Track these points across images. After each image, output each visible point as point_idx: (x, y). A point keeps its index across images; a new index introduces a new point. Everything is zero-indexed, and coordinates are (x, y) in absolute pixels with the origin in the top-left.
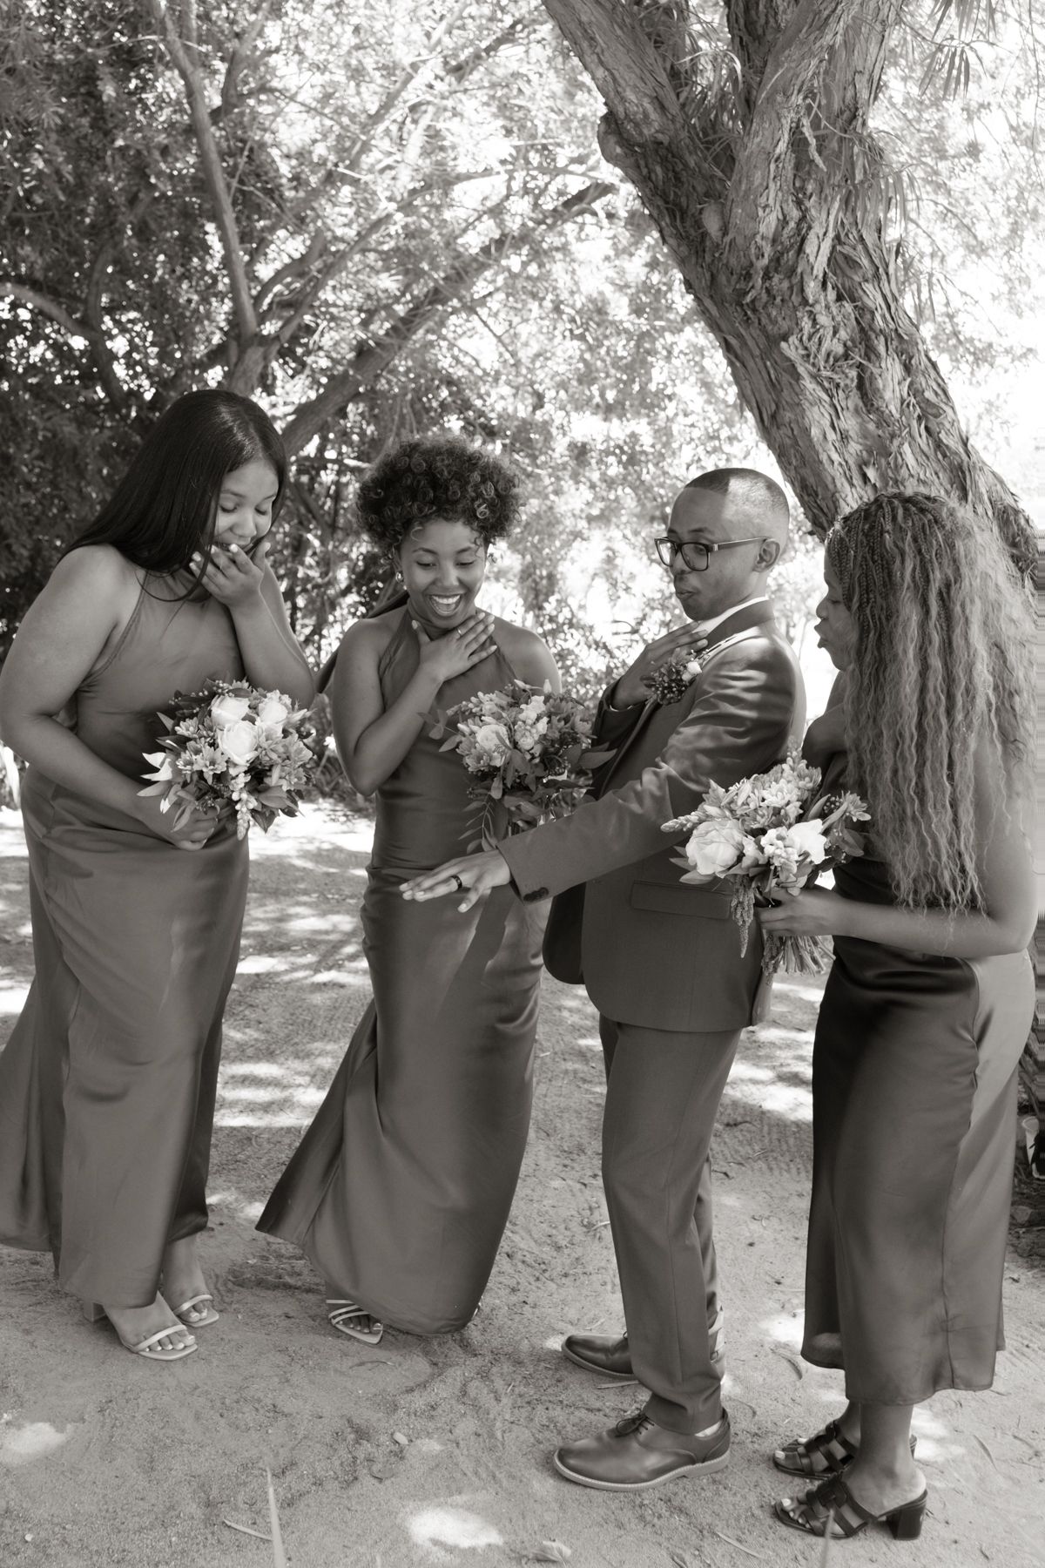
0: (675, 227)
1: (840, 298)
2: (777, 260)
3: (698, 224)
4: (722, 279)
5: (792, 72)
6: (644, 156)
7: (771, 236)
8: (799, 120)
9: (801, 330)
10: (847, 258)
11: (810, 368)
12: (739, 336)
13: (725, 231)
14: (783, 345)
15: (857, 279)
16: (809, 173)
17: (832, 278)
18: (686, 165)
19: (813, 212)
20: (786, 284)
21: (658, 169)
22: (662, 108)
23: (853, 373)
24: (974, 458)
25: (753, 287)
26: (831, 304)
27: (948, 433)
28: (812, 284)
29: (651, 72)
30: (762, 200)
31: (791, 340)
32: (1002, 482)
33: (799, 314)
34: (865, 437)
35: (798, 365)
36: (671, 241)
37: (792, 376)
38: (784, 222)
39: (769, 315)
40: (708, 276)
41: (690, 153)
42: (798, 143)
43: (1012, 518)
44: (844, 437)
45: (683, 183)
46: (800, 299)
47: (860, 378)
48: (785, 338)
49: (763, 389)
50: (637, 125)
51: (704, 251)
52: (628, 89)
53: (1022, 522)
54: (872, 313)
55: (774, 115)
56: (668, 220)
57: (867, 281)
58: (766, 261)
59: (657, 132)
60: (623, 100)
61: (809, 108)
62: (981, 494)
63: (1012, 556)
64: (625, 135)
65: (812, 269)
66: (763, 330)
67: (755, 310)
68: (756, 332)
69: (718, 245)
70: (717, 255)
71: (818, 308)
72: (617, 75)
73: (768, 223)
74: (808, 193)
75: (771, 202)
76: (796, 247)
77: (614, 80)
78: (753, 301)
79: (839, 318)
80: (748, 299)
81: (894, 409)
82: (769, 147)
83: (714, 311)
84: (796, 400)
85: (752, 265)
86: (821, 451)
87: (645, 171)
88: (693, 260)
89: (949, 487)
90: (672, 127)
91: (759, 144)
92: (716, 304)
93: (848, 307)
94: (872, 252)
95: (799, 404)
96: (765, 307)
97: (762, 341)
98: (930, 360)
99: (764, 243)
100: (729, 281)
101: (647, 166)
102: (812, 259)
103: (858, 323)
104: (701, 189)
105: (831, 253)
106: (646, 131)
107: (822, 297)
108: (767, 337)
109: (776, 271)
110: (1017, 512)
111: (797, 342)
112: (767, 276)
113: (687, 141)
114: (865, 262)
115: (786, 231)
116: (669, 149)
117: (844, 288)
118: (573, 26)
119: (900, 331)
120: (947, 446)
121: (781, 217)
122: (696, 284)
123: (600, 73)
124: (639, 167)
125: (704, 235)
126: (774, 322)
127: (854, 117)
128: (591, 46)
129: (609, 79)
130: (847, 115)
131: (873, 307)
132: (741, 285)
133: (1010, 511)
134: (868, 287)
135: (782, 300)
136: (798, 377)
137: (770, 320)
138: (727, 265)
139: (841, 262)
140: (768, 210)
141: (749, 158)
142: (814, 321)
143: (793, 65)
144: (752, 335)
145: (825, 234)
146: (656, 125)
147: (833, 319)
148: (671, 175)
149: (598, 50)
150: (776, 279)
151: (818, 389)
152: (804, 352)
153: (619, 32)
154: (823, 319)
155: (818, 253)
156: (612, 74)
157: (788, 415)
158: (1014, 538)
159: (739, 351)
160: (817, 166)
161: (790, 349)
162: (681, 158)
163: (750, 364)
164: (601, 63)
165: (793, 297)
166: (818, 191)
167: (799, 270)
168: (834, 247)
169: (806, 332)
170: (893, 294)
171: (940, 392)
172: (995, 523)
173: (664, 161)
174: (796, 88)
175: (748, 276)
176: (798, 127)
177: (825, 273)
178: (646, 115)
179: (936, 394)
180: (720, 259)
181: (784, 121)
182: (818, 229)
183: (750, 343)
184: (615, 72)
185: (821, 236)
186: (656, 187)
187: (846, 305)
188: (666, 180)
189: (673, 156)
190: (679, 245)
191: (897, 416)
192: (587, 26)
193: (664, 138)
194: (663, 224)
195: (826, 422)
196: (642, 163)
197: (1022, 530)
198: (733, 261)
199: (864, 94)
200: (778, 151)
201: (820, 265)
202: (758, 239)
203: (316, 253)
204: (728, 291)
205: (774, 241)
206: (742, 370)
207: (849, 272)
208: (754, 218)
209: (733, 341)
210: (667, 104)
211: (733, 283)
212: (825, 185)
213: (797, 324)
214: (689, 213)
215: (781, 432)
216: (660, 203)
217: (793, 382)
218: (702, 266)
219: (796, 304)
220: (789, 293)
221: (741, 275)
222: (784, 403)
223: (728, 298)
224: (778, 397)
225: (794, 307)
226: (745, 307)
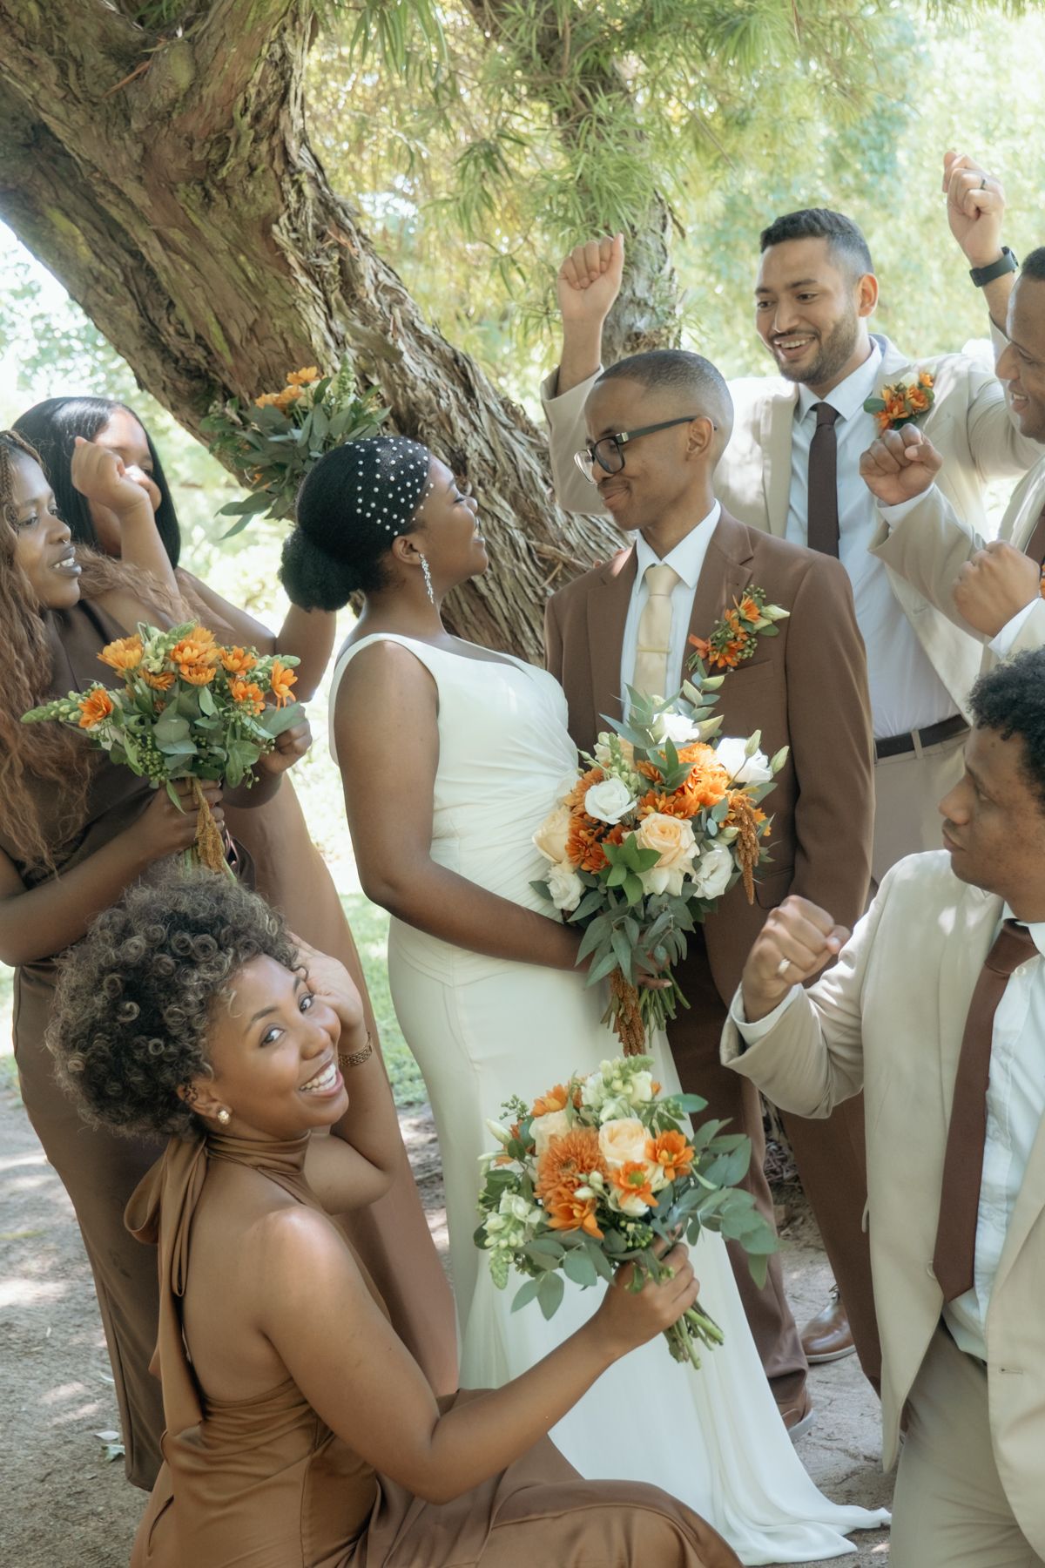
2: (257, 118)
4: (165, 151)
7: (258, 83)
9: (288, 207)
11: (299, 256)
12: (188, 228)
14: (275, 228)
20: (263, 148)
23: (336, 256)
25: (233, 154)
28: (294, 144)
31: (280, 221)
33: (284, 186)
34: (356, 339)
35: (289, 255)
37: (279, 268)
39: (243, 193)
40: (136, 152)
44: (340, 343)
45: (66, 23)
46: (283, 166)
47: (340, 261)
48: (275, 218)
56: (53, 73)
58: (248, 119)
65: (292, 123)
66: (234, 213)
67: (223, 187)
71: (304, 174)
76: (279, 97)
78: (227, 176)
81: (372, 296)
83: (141, 198)
84: (290, 302)
85: (231, 123)
86: (325, 363)
92: (145, 187)
95: (292, 307)
96: (241, 181)
97: (232, 228)
99: (253, 92)
100: (178, 152)
102: (292, 111)
107: (302, 160)
108: (240, 223)
111: (286, 223)
120: (427, 337)
126: (254, 200)
132: (209, 154)
135: (263, 170)
136: (288, 270)
137: (245, 198)
142: (300, 192)
148: (49, 13)
151: (310, 282)
154: (307, 190)
155: (295, 103)
159: (186, 249)
163: (208, 263)
165: (276, 163)
167: (281, 127)
169: (293, 208)
175: (222, 141)
180: (166, 122)
182: (296, 70)
183: (209, 233)
186: (30, 32)
188: (47, 21)
191: (378, 306)
195: (322, 325)
198: (194, 123)
201: (297, 117)
202: (250, 86)
204: (176, 166)
205: (262, 88)
206: (190, 276)
208: (253, 58)
209: (177, 236)
211: (186, 154)
213: (283, 200)
214: (87, 66)
215: (264, 348)
216: (35, 55)
217: (284, 277)
218: (122, 138)
219: (279, 173)
220: (268, 159)
221: (207, 140)
222: (270, 307)
223: (173, 177)
224: (260, 301)
225: (276, 175)
226: (208, 184)
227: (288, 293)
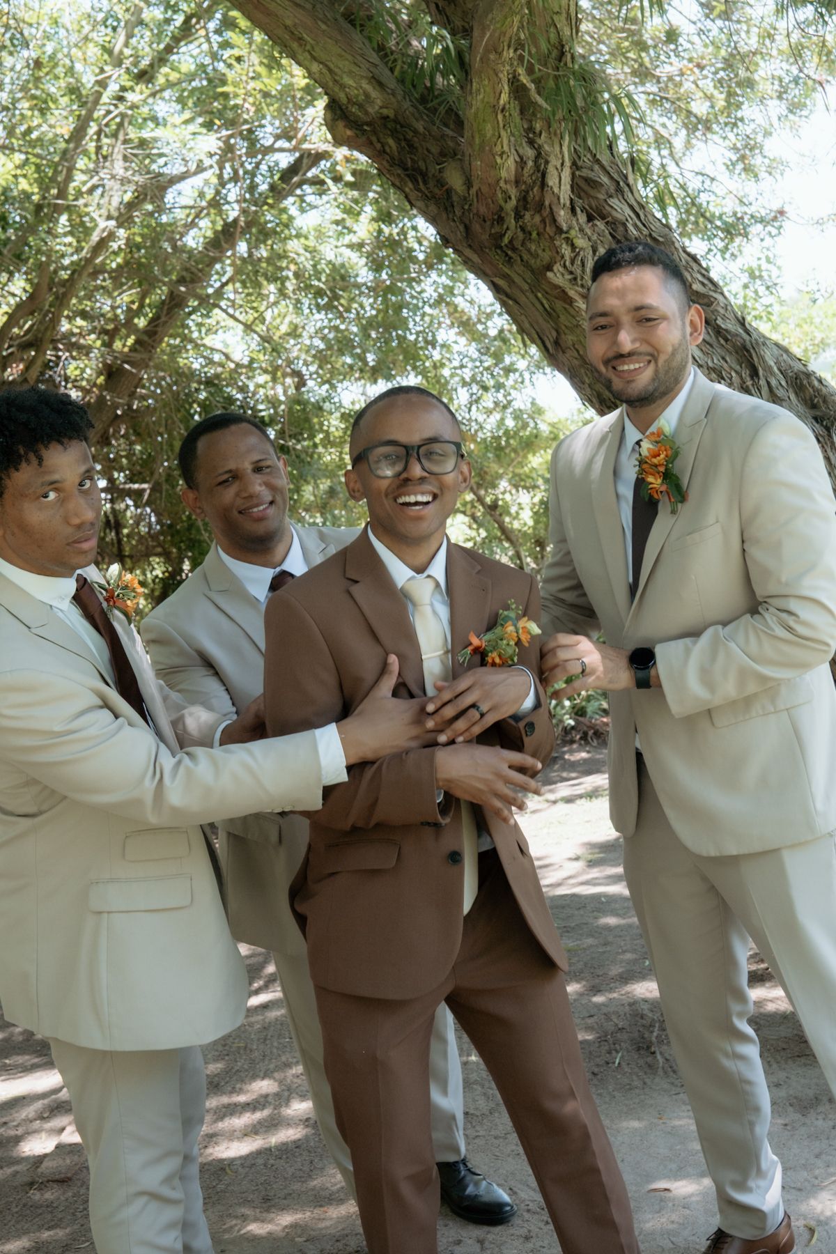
0: (419, 190)
1: (590, 218)
2: (523, 200)
3: (441, 183)
4: (476, 227)
5: (498, 32)
6: (374, 132)
7: (513, 178)
8: (515, 71)
9: (563, 257)
10: (587, 180)
11: (580, 289)
12: (505, 277)
13: (469, 184)
14: (549, 274)
15: (601, 197)
16: (534, 114)
17: (579, 202)
18: (415, 132)
19: (546, 147)
20: (537, 219)
21: (391, 141)
22: (381, 85)
24: (755, 335)
25: (508, 229)
26: (584, 226)
27: (724, 318)
28: (562, 213)
29: (362, 55)
30: (498, 149)
31: (555, 268)
32: (786, 351)
33: (557, 243)
35: (567, 290)
36: (419, 204)
37: (565, 301)
38: (522, 163)
39: (529, 251)
40: (462, 228)
41: (417, 120)
42: (518, 90)
43: (805, 382)
45: (416, 148)
46: (554, 229)
48: (549, 268)
49: (541, 320)
50: (361, 106)
51: (453, 206)
52: (344, 76)
53: (816, 383)
54: (624, 225)
55: (491, 72)
56: (410, 185)
57: (611, 196)
58: (514, 202)
59: (381, 108)
60: (343, 87)
61: (521, 58)
62: (770, 367)
63: (816, 419)
64: (352, 118)
65: (559, 198)
66: (527, 265)
67: (514, 249)
68: (519, 268)
69: (465, 199)
70: (466, 207)
71: (573, 233)
72: (332, 66)
73: (508, 167)
74: (537, 130)
75: (506, 148)
76: (539, 183)
77: (330, 70)
78: (511, 242)
79: (595, 237)
80: (506, 240)
82: (493, 101)
83: (475, 258)
84: (575, 323)
85: (501, 209)
87: (378, 146)
88: (444, 216)
89: (738, 368)
90: (393, 100)
91: (482, 101)
92: (475, 251)
93: (600, 225)
94: (609, 168)
95: (578, 326)
96: (523, 244)
97: (528, 275)
98: (689, 254)
99: (508, 187)
100: (483, 228)
101: (379, 141)
102: (556, 190)
103: (613, 237)
104: (435, 150)
105: (573, 180)
106: (370, 110)
107: (574, 222)
108: (533, 271)
109: (526, 209)
110: (808, 375)
111: (561, 269)
112: (518, 216)
113: (411, 109)
114: (605, 180)
115: (526, 170)
116: (396, 121)
117: (591, 208)
118: (280, 32)
119: (654, 235)
120: (726, 330)
121: (518, 159)
122: (451, 237)
123: (315, 67)
124: (371, 143)
125: (449, 192)
126: (536, 256)
127: (562, 54)
128: (301, 45)
129: (324, 71)
130: (555, 53)
131: (624, 219)
132: (496, 229)
133: (802, 376)
134: (614, 202)
135: (538, 234)
136: (570, 301)
137: (531, 254)
138: (477, 214)
139: (582, 185)
140: (505, 157)
141: (476, 115)
142: (573, 246)
143: (498, 25)
144: (518, 273)
145: (562, 164)
146: (379, 102)
147: (589, 239)
148: (403, 144)
149: (308, 47)
150: (528, 216)
152: (570, 277)
153: (324, 27)
154: (580, 242)
155: (561, 184)
156: (326, 66)
157: (569, 339)
158: (812, 400)
159: (508, 290)
160: (540, 106)
161: (557, 277)
162: (409, 126)
163: (522, 299)
164: (314, 58)
165: (548, 228)
166: (545, 128)
167: (547, 203)
168: (573, 175)
169: (567, 258)
170: (639, 203)
171: (706, 282)
172: (791, 390)
173: (394, 133)
174: (506, 44)
175: (501, 220)
176: (514, 77)
177: (571, 200)
178: (367, 96)
179: (703, 284)
180: (469, 210)
181: (501, 75)
182: (554, 162)
183: (517, 280)
184: (329, 64)
185: (559, 167)
186: (393, 158)
187: (598, 223)
189: (402, 126)
190: (427, 206)
192: (293, 29)
193: (391, 113)
194: (407, 190)
196: (374, 139)
197: (818, 391)
198: (483, 210)
199: (567, 32)
200: (502, 102)
201: (565, 193)
202: (502, 184)
203: (45, 287)
204: (485, 237)
205: (517, 182)
206: (516, 307)
207: (592, 192)
208: (494, 166)
209: (501, 282)
210: (383, 80)
211: (487, 229)
212: (552, 122)
213: (558, 253)
214: (430, 175)
215: (567, 355)
216: (399, 172)
217: (567, 306)
218: (454, 221)
219: (552, 234)
220: (542, 226)
221: (494, 220)
222: (563, 328)
223: (486, 244)
224: (556, 324)
225: (550, 237)
226: (505, 249)
227: (573, 317)
